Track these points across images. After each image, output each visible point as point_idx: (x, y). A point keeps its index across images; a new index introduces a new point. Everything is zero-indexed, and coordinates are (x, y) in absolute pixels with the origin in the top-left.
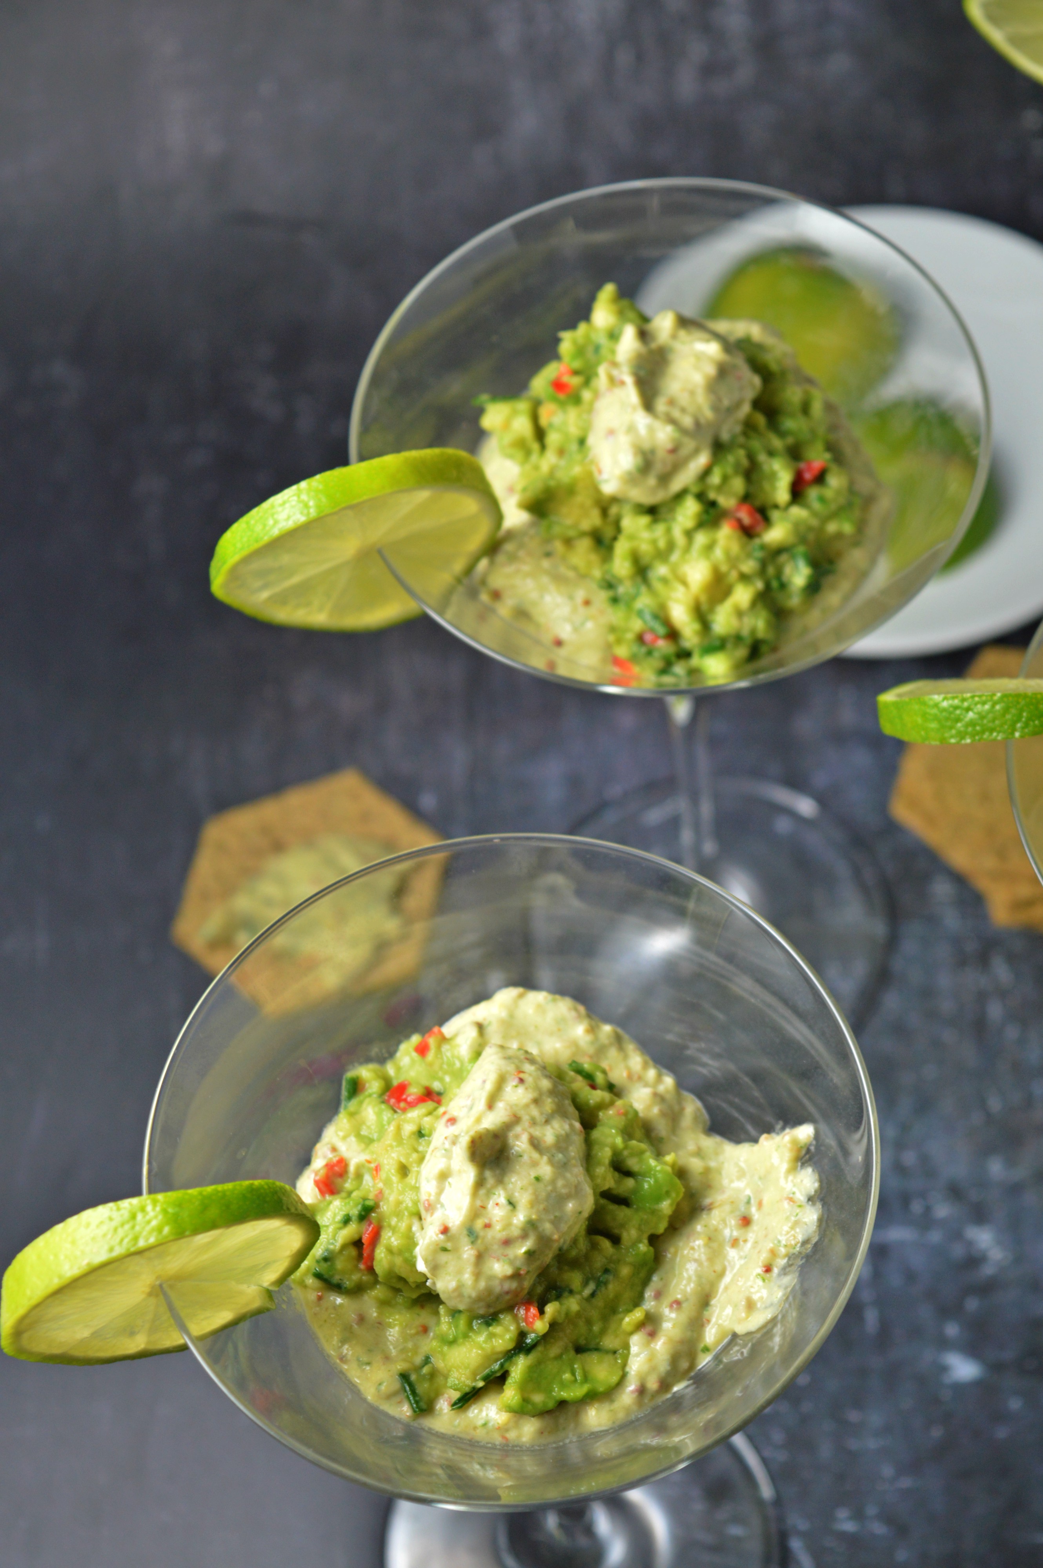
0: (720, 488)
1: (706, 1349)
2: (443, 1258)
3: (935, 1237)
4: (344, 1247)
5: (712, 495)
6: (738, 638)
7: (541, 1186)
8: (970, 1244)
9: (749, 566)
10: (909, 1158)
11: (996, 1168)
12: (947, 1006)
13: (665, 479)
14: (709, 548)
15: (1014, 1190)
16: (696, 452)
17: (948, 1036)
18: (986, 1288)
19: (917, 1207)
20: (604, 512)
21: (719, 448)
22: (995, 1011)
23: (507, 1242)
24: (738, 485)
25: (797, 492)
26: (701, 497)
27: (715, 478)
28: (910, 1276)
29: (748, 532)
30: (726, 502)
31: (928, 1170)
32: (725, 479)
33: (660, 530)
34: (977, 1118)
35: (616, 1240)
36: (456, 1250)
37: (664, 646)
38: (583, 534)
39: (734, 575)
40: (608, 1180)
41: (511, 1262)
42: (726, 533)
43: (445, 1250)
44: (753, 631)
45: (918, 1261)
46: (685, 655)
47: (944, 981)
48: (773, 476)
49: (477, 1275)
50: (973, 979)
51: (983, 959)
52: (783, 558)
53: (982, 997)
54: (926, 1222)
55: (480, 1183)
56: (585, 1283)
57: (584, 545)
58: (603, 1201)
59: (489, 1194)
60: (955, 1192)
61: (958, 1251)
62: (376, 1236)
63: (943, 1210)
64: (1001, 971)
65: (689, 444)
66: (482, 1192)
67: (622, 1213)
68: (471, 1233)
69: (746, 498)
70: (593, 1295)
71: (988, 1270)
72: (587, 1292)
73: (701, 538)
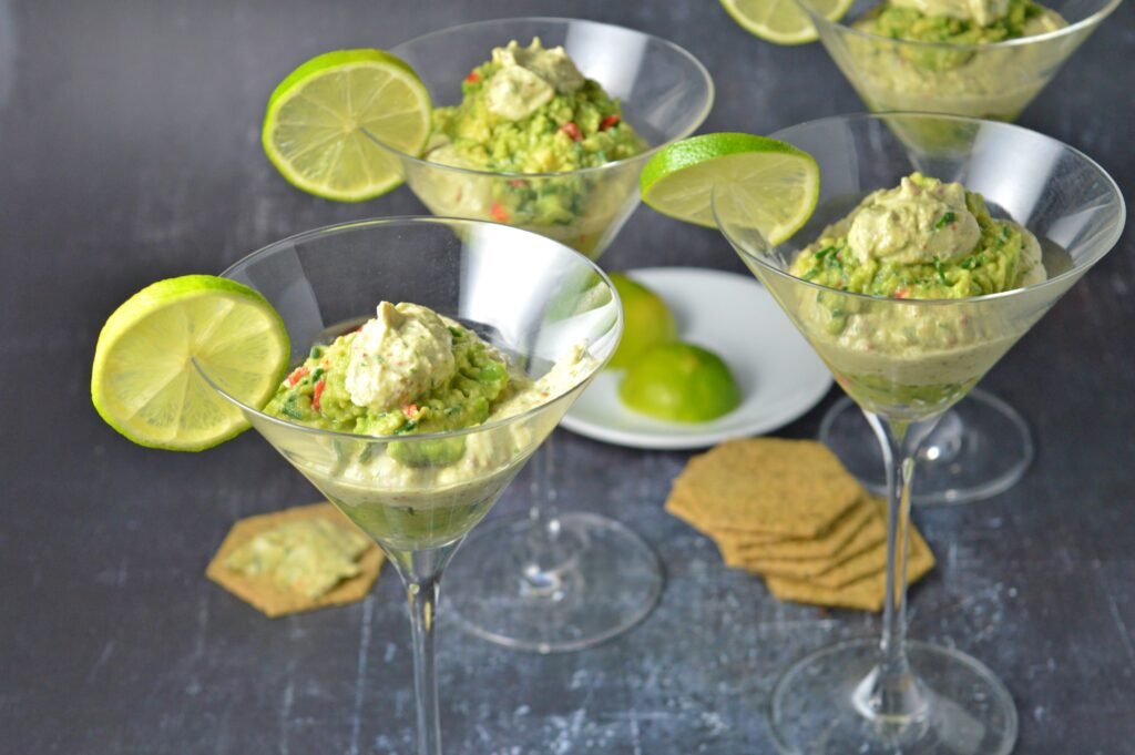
0: (558, 112)
1: (517, 451)
2: (363, 369)
3: (682, 717)
4: (302, 395)
5: (552, 115)
6: (565, 189)
7: (423, 341)
8: (704, 721)
9: (572, 155)
10: (667, 682)
11: (723, 687)
12: (697, 616)
13: (526, 101)
14: (550, 144)
15: (734, 698)
16: (545, 89)
17: (697, 629)
18: (712, 741)
19: (671, 703)
20: (492, 132)
21: (558, 93)
22: (727, 618)
23: (401, 364)
24: (568, 113)
25: (602, 127)
26: (546, 115)
27: (556, 106)
28: (665, 734)
29: (572, 138)
30: (560, 120)
31: (679, 686)
32: (561, 107)
33: (522, 135)
34: (713, 664)
35: (466, 396)
36: (370, 365)
37: (521, 187)
38: (479, 145)
39: (563, 159)
40: (465, 364)
41: (402, 375)
42: (560, 138)
43: (363, 365)
44: (573, 185)
45: (670, 728)
46: (533, 196)
47: (696, 605)
48: (589, 117)
49: (381, 379)
50: (713, 605)
51: (722, 595)
52: (592, 157)
53: (719, 614)
54: (677, 709)
55: (388, 334)
56: (446, 407)
57: (479, 150)
58: (459, 375)
59: (393, 340)
60: (696, 697)
61: (696, 724)
62: (322, 388)
63: (687, 705)
64: (732, 601)
65: (541, 84)
66: (388, 339)
67: (470, 382)
68: (380, 358)
69: (573, 121)
70: (450, 413)
71: (715, 732)
72: (447, 411)
73: (546, 138)
